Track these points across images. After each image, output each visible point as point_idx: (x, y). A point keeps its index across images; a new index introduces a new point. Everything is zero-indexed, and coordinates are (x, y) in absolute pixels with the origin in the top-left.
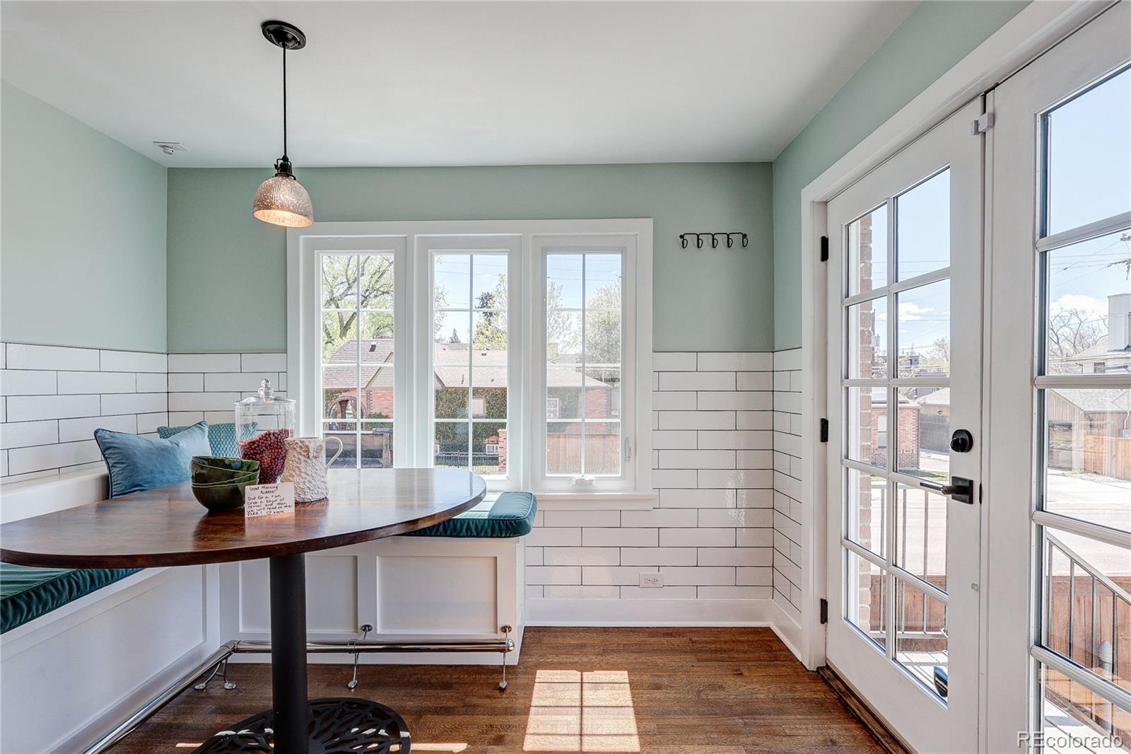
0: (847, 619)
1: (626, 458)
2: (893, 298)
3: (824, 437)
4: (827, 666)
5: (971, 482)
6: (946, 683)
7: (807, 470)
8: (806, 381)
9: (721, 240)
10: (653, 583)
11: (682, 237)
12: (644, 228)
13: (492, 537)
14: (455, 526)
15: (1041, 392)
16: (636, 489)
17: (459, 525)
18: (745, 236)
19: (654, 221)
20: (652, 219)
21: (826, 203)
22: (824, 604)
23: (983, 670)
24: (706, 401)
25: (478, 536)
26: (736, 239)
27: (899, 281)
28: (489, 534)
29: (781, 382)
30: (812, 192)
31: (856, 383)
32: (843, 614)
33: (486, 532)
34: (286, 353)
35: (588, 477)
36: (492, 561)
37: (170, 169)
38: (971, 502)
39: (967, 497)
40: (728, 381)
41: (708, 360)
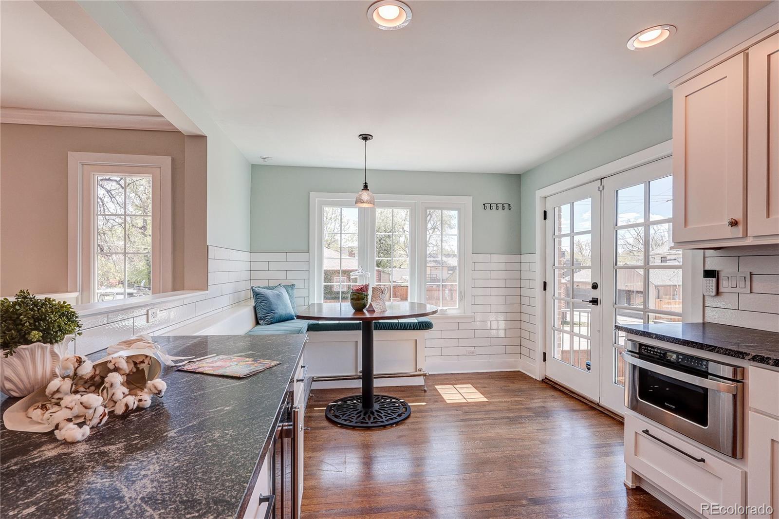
0: (554, 357)
1: (460, 300)
2: (572, 238)
3: (545, 289)
4: (546, 378)
5: (597, 299)
6: (590, 366)
7: (538, 303)
8: (538, 267)
9: (500, 206)
10: (472, 354)
11: (484, 205)
12: (468, 201)
13: (419, 329)
14: (405, 326)
15: (616, 270)
16: (464, 313)
17: (406, 325)
18: (509, 205)
19: (473, 198)
20: (471, 197)
21: (546, 197)
22: (545, 354)
23: (601, 356)
24: (494, 275)
25: (414, 329)
26: (506, 206)
27: (574, 232)
28: (419, 328)
29: (524, 267)
30: (540, 193)
31: (557, 268)
32: (553, 356)
33: (417, 327)
34: (309, 252)
35: (445, 308)
36: (414, 342)
37: (252, 165)
38: (597, 305)
39: (596, 303)
40: (502, 266)
41: (495, 258)
